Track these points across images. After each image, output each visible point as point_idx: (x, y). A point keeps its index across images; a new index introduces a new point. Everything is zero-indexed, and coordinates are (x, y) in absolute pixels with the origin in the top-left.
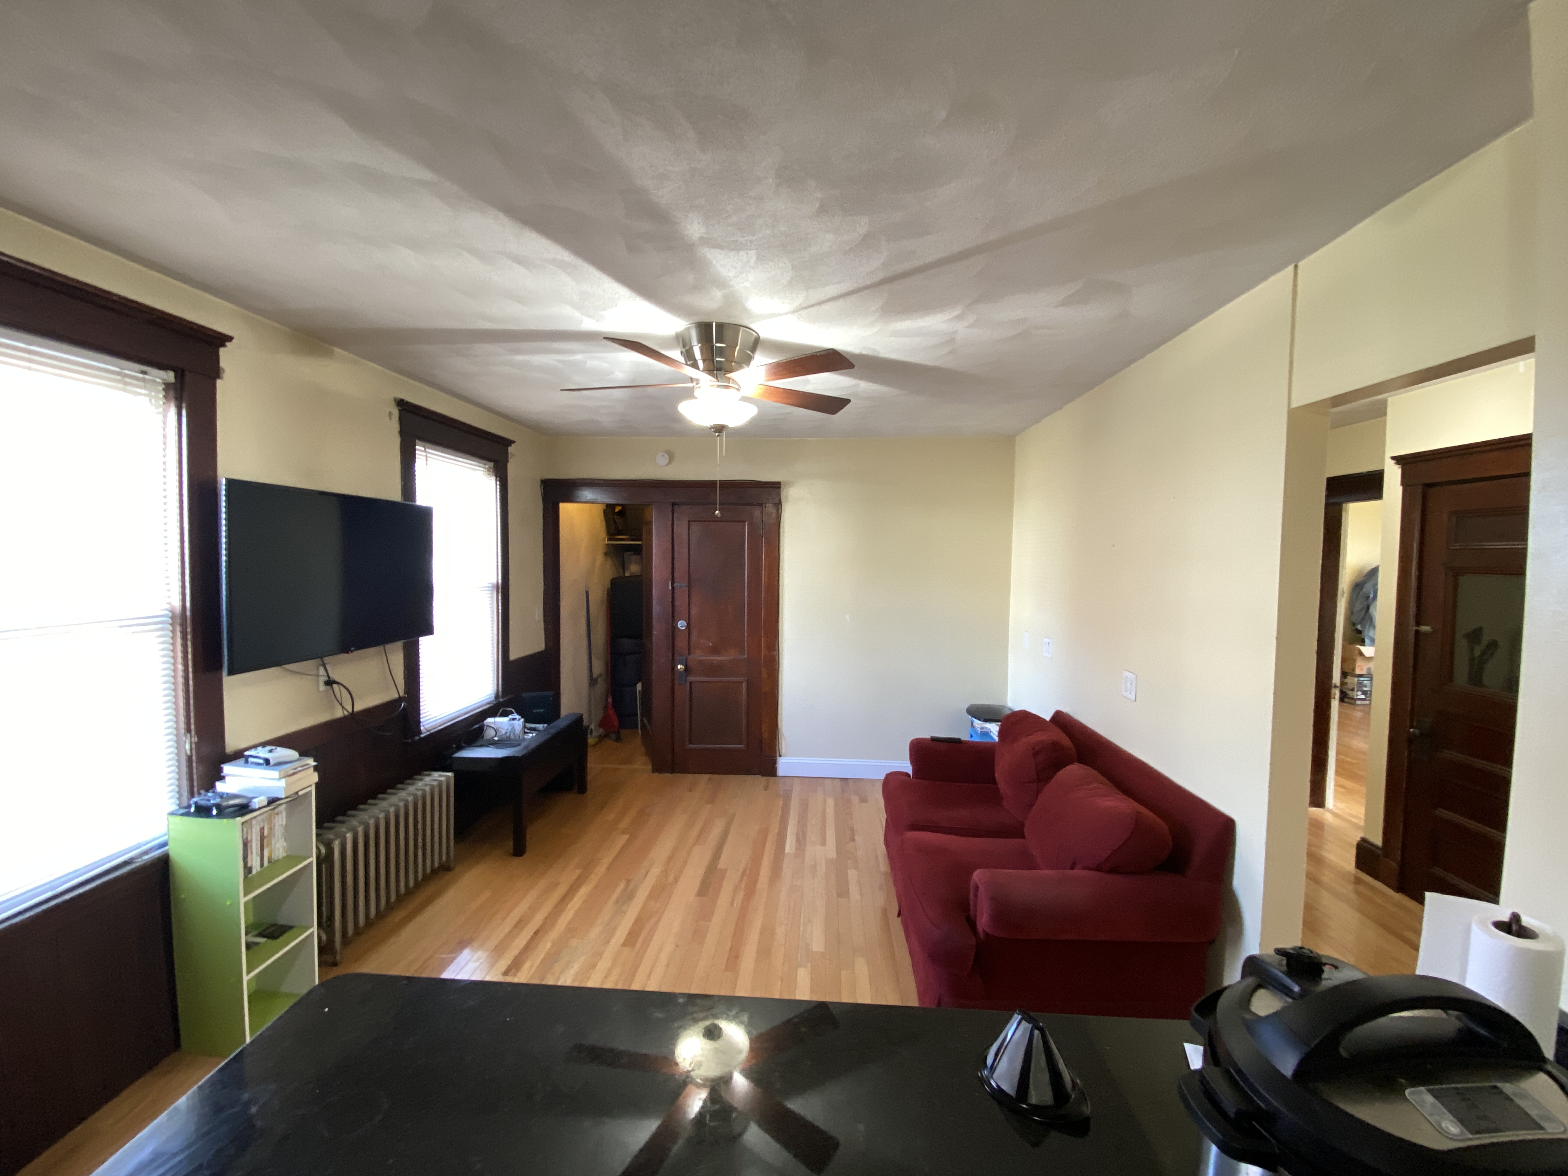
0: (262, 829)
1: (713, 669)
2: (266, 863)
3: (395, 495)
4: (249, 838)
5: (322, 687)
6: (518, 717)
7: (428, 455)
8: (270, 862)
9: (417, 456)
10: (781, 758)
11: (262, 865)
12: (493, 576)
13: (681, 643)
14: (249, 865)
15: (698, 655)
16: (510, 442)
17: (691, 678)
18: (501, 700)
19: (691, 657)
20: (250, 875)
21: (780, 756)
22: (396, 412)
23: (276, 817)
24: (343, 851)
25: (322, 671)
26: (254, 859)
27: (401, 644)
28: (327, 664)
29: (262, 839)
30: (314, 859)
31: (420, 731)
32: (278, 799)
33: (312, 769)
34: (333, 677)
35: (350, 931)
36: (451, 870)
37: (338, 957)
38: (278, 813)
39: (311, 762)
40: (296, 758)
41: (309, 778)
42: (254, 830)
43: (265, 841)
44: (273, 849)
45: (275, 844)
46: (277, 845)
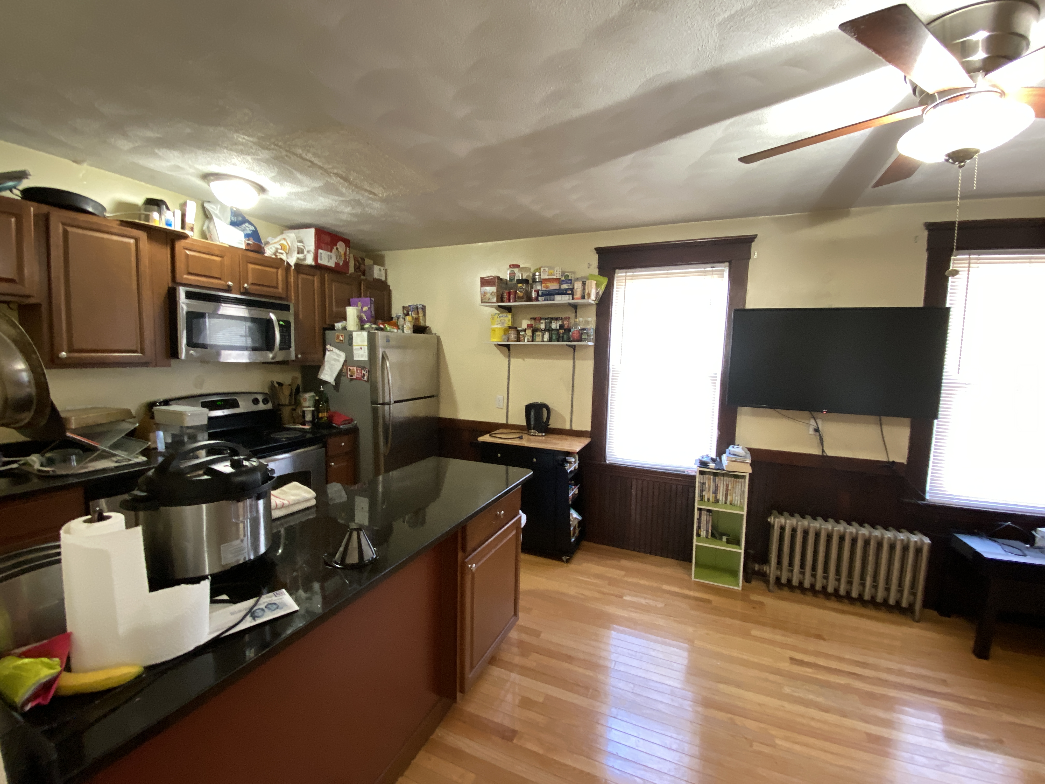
0: (727, 485)
2: (728, 502)
3: (916, 302)
4: (719, 485)
5: (811, 431)
8: (730, 504)
11: (726, 503)
14: (718, 498)
20: (718, 503)
22: (925, 234)
23: (737, 484)
24: (782, 528)
25: (812, 422)
26: (721, 497)
27: (907, 421)
28: (818, 418)
29: (727, 490)
30: (745, 513)
31: (924, 499)
32: (724, 470)
33: (749, 465)
34: (820, 428)
35: (784, 580)
36: (914, 620)
37: (771, 588)
38: (738, 482)
39: (749, 461)
40: (743, 455)
41: (747, 469)
42: (722, 482)
43: (729, 492)
44: (734, 498)
45: (735, 497)
46: (736, 498)
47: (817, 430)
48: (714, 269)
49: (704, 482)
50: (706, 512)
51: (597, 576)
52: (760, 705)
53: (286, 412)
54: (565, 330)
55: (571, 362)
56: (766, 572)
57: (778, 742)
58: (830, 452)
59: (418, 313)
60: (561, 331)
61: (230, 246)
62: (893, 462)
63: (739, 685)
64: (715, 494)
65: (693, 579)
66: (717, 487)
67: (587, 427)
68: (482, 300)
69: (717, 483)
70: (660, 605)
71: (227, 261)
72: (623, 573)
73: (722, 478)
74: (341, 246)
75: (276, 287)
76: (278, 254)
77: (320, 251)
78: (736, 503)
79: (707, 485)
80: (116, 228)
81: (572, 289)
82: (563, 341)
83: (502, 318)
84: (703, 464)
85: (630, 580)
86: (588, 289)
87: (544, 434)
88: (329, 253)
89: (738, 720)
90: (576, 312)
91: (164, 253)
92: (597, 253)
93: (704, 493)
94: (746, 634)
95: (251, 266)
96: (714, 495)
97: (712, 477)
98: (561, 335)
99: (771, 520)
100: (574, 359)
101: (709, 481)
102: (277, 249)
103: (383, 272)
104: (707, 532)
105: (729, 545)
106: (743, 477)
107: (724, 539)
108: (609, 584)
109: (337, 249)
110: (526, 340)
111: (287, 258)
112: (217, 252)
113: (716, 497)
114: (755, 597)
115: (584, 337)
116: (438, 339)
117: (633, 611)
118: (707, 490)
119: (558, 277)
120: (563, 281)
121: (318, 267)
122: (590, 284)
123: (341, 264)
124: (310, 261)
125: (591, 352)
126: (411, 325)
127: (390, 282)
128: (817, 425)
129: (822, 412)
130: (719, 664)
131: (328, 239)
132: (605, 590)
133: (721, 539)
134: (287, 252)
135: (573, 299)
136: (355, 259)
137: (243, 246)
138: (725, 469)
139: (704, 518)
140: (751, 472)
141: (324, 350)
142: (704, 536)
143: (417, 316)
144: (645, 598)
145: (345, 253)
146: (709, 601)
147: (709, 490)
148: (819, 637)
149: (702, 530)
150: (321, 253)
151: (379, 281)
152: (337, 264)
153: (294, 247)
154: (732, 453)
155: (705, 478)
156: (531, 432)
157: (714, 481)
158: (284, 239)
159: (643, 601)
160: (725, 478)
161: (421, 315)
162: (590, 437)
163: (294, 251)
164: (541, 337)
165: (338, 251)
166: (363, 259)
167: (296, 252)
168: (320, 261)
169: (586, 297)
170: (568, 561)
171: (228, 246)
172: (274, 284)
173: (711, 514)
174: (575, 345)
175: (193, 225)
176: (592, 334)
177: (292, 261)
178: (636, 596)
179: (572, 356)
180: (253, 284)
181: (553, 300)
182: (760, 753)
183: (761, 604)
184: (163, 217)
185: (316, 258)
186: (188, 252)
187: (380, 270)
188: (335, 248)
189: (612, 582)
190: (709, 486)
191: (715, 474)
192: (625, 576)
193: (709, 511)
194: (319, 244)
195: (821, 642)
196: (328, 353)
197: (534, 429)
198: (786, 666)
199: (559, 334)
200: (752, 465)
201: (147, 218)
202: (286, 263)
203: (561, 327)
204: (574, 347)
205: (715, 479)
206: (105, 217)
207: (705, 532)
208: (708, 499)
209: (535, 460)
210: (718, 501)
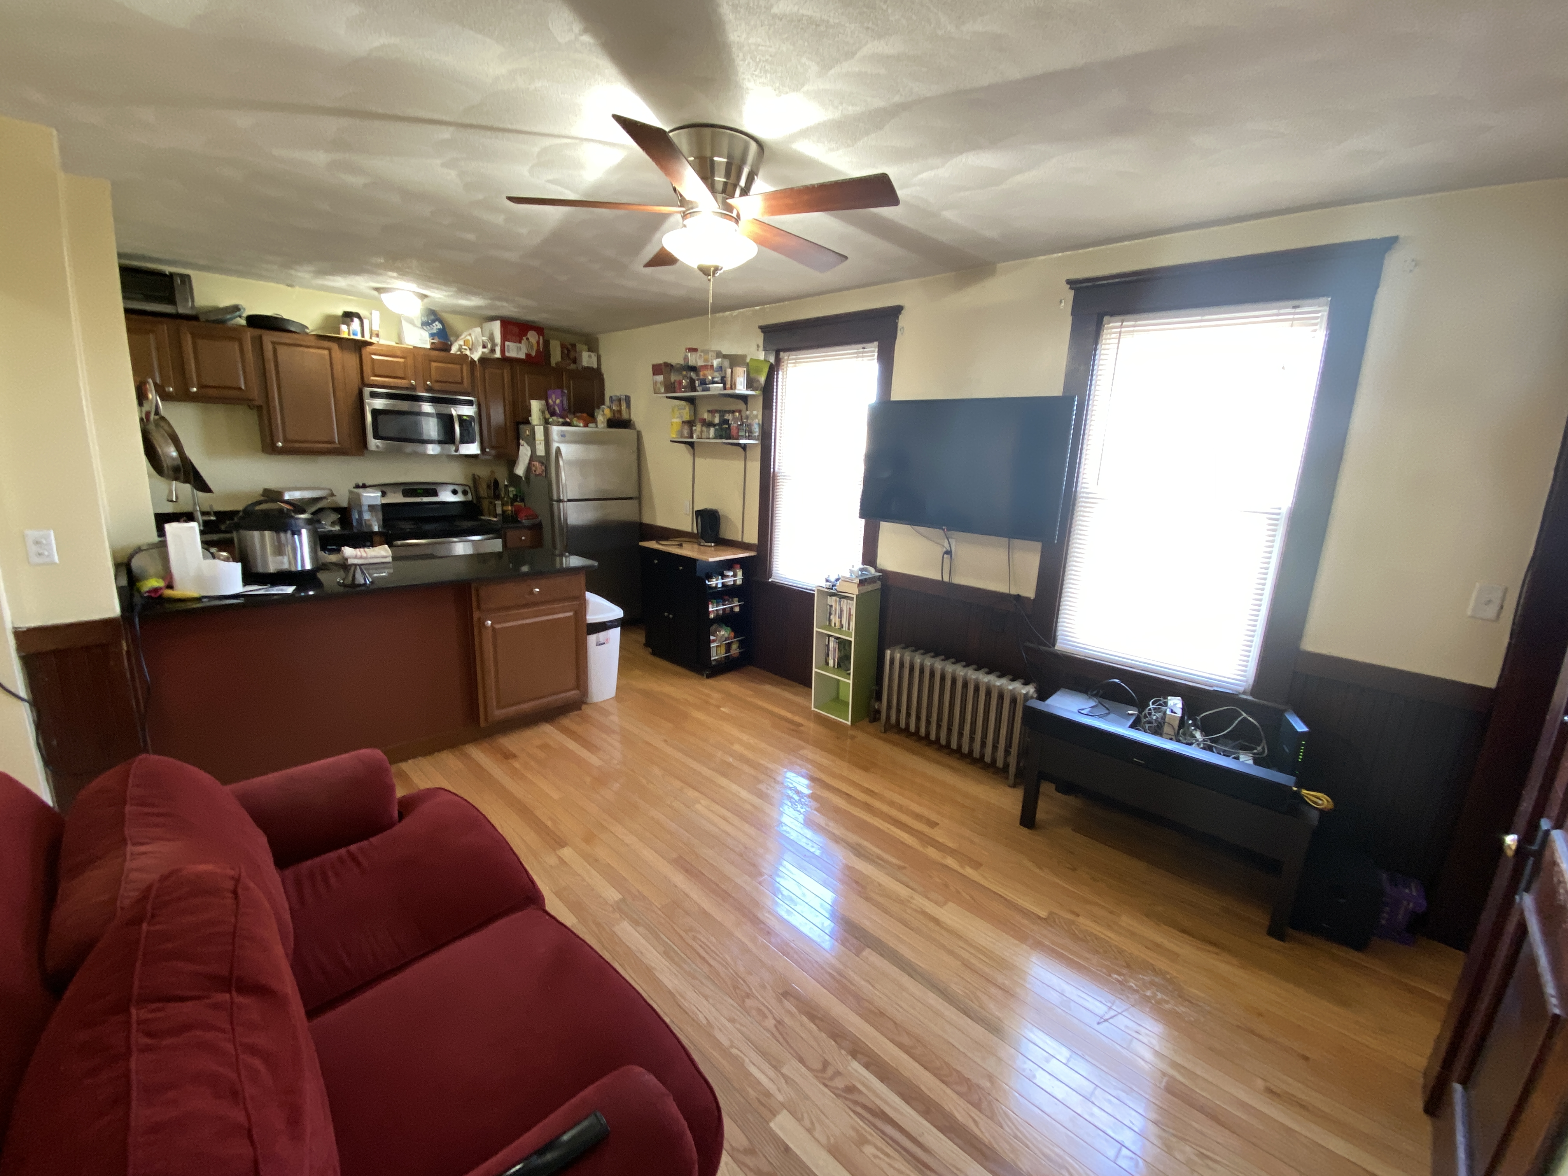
3: (1051, 388)
5: (943, 552)
16: (1385, 244)
18: (1245, 696)
22: (1067, 297)
24: (893, 661)
25: (946, 541)
27: (1038, 546)
28: (951, 538)
29: (850, 614)
30: (852, 640)
31: (1054, 646)
34: (953, 550)
35: (893, 721)
38: (850, 605)
42: (846, 606)
47: (949, 553)
48: (865, 350)
49: (832, 604)
50: (832, 639)
53: (485, 504)
54: (728, 425)
55: (743, 463)
56: (881, 710)
59: (620, 406)
60: (726, 427)
61: (415, 347)
62: (1019, 596)
65: (812, 708)
67: (751, 538)
68: (654, 390)
71: (410, 362)
73: (845, 601)
74: (532, 336)
75: (461, 383)
76: (463, 350)
77: (507, 343)
79: (834, 608)
80: (314, 342)
81: (724, 378)
82: (724, 439)
83: (681, 411)
84: (831, 584)
85: (750, 699)
87: (713, 544)
88: (518, 345)
90: (746, 404)
91: (351, 360)
92: (762, 332)
93: (832, 617)
95: (434, 364)
96: (839, 620)
98: (723, 431)
100: (745, 459)
102: (461, 346)
103: (594, 359)
104: (834, 660)
109: (527, 339)
110: (695, 436)
111: (471, 354)
112: (399, 353)
114: (866, 739)
115: (740, 434)
116: (639, 435)
117: (713, 718)
118: (834, 613)
119: (712, 364)
120: (715, 368)
121: (505, 360)
122: (736, 372)
123: (533, 354)
124: (498, 355)
125: (758, 452)
126: (604, 419)
127: (604, 370)
128: (950, 545)
131: (516, 330)
134: (470, 347)
135: (724, 389)
136: (563, 346)
137: (428, 346)
139: (832, 645)
140: (857, 594)
141: (518, 445)
142: (832, 666)
143: (618, 408)
145: (538, 343)
149: (830, 658)
150: (508, 346)
151: (589, 369)
152: (528, 355)
153: (478, 341)
155: (832, 601)
156: (701, 542)
158: (470, 335)
160: (847, 601)
161: (624, 407)
162: (756, 550)
163: (479, 346)
165: (529, 342)
166: (574, 346)
167: (481, 346)
168: (507, 354)
169: (734, 387)
171: (412, 347)
172: (459, 380)
173: (835, 641)
174: (736, 444)
175: (378, 331)
176: (757, 430)
177: (476, 356)
178: (734, 709)
179: (743, 456)
180: (437, 381)
181: (709, 390)
183: (853, 737)
184: (351, 328)
185: (503, 351)
186: (374, 357)
187: (590, 357)
188: (524, 338)
189: (728, 697)
193: (835, 638)
194: (506, 336)
196: (521, 448)
197: (705, 539)
199: (721, 430)
201: (338, 331)
202: (470, 359)
204: (744, 445)
206: (307, 334)
207: (832, 661)
208: (835, 624)
209: (681, 568)
210: (842, 626)
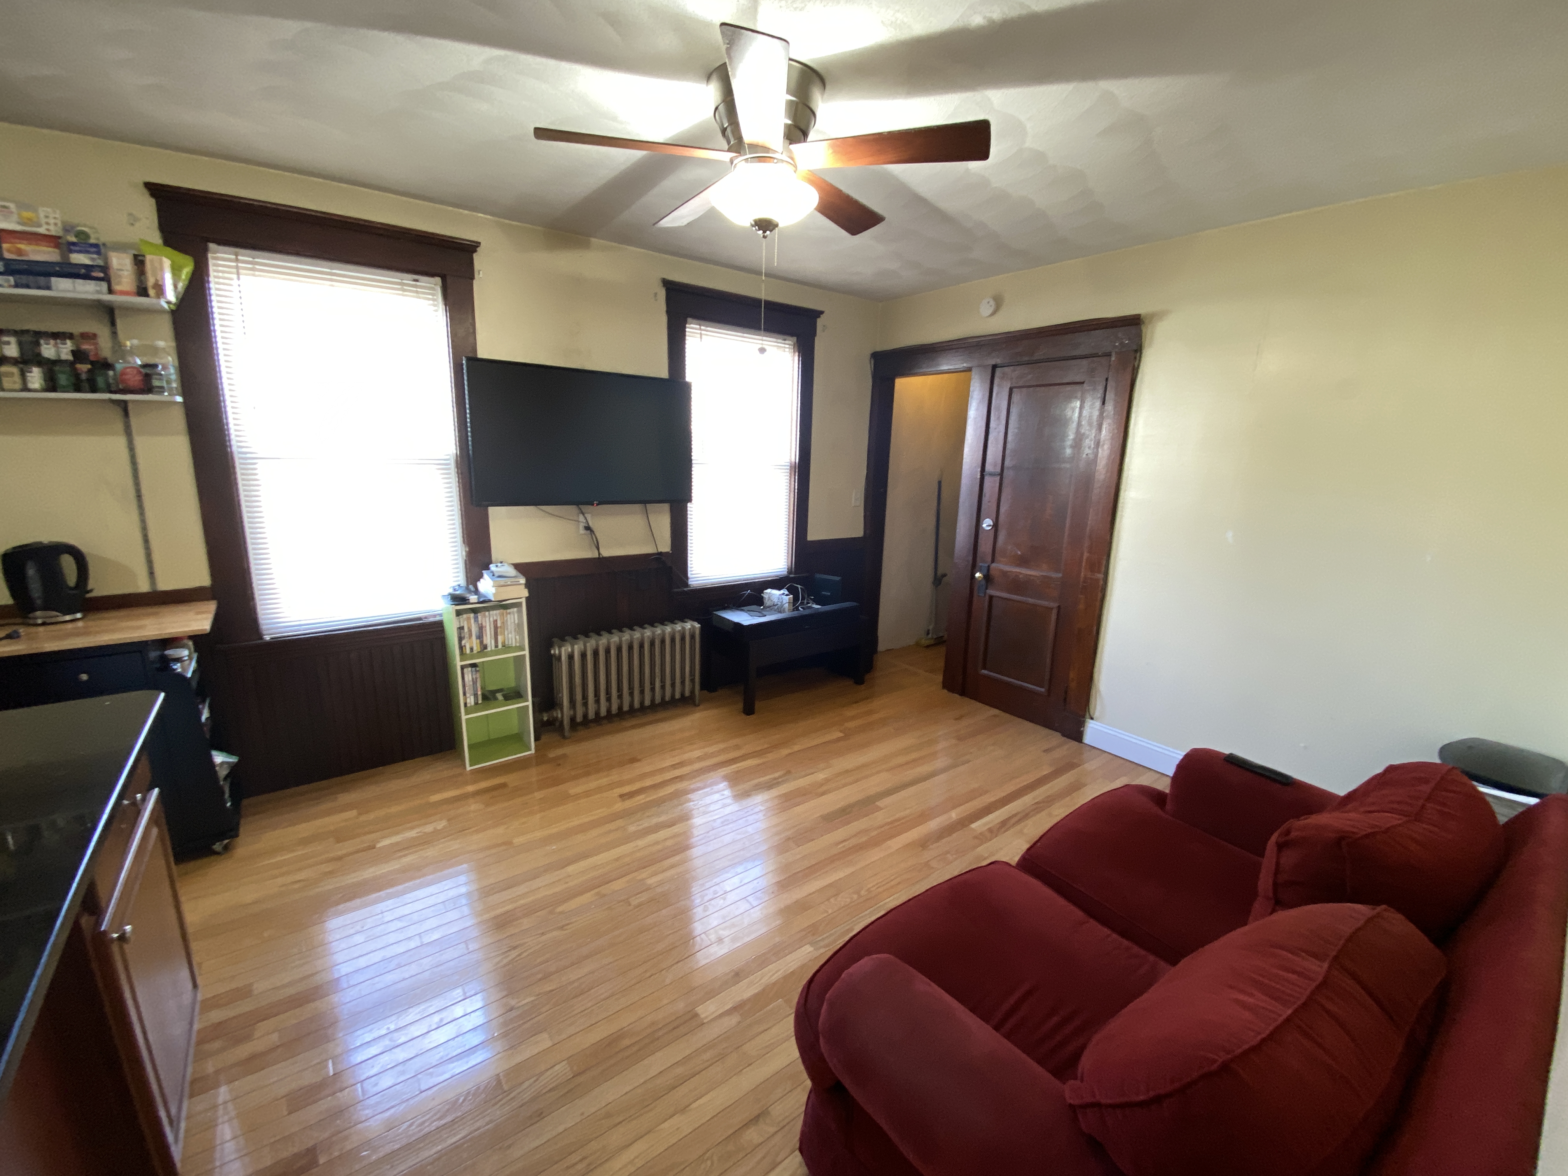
0: (495, 621)
1: (1018, 585)
2: (500, 646)
3: (663, 372)
4: (484, 624)
5: (581, 530)
6: (787, 592)
7: (703, 332)
8: (503, 646)
9: (687, 334)
10: (1091, 721)
11: (496, 646)
12: (790, 452)
13: (985, 547)
14: (485, 642)
15: (1001, 566)
16: (818, 314)
17: (991, 592)
18: (791, 576)
19: (994, 565)
20: (485, 650)
21: (1092, 719)
22: (662, 293)
23: (509, 616)
24: (571, 657)
25: (581, 518)
26: (488, 640)
27: (667, 506)
28: (587, 513)
29: (496, 628)
30: (526, 653)
31: (687, 585)
32: (490, 601)
33: (523, 587)
34: (591, 524)
35: (579, 719)
36: (695, 705)
37: (567, 734)
38: (510, 613)
39: (523, 581)
40: (513, 575)
41: (520, 592)
42: (487, 619)
43: (499, 630)
44: (506, 638)
45: (508, 634)
46: (510, 636)
47: (588, 528)
49: (462, 625)
50: (470, 669)
51: (305, 842)
52: (617, 860)
54: (92, 363)
55: (121, 441)
56: (557, 717)
57: (650, 881)
58: (606, 553)
60: (83, 368)
62: (661, 552)
63: (585, 856)
64: (480, 639)
65: (468, 768)
66: (481, 628)
67: (201, 577)
69: (480, 622)
70: (441, 824)
72: (354, 813)
73: (487, 613)
78: (510, 643)
79: (466, 629)
81: (105, 269)
82: (94, 390)
84: (457, 599)
85: (372, 816)
86: (154, 274)
87: (79, 615)
89: (604, 889)
90: (113, 323)
92: (151, 195)
93: (463, 642)
94: (566, 798)
96: (478, 641)
97: (472, 615)
98: (84, 376)
99: (555, 652)
100: (128, 432)
101: (470, 623)
104: (476, 695)
105: (508, 702)
106: (519, 605)
107: (499, 696)
108: (338, 841)
113: (481, 642)
114: (551, 755)
115: (151, 383)
117: (405, 856)
118: (467, 636)
119: (53, 233)
120: (74, 244)
122: (157, 265)
125: (178, 419)
128: (587, 521)
129: (593, 505)
130: (554, 847)
132: (340, 853)
133: (496, 699)
135: (110, 291)
138: (493, 600)
139: (468, 677)
140: (527, 595)
142: (473, 703)
144: (412, 828)
146: (504, 786)
147: (470, 635)
148: (634, 760)
149: (470, 696)
154: (496, 575)
155: (464, 620)
156: (36, 618)
157: (476, 619)
159: (413, 834)
160: (491, 612)
162: (213, 598)
164: (17, 378)
169: (151, 292)
170: (226, 848)
173: (478, 669)
174: (125, 402)
176: (173, 377)
178: (397, 833)
179: (120, 426)
181: (48, 288)
182: (640, 905)
183: (564, 756)
189: (340, 836)
190: (470, 631)
191: (475, 611)
192: (360, 814)
193: (474, 665)
195: (637, 765)
197: (46, 608)
198: (619, 806)
199: (77, 375)
200: (528, 585)
203: (79, 355)
204: (124, 405)
205: (477, 617)
207: (472, 698)
208: (472, 649)
209: (84, 677)
210: (485, 647)
